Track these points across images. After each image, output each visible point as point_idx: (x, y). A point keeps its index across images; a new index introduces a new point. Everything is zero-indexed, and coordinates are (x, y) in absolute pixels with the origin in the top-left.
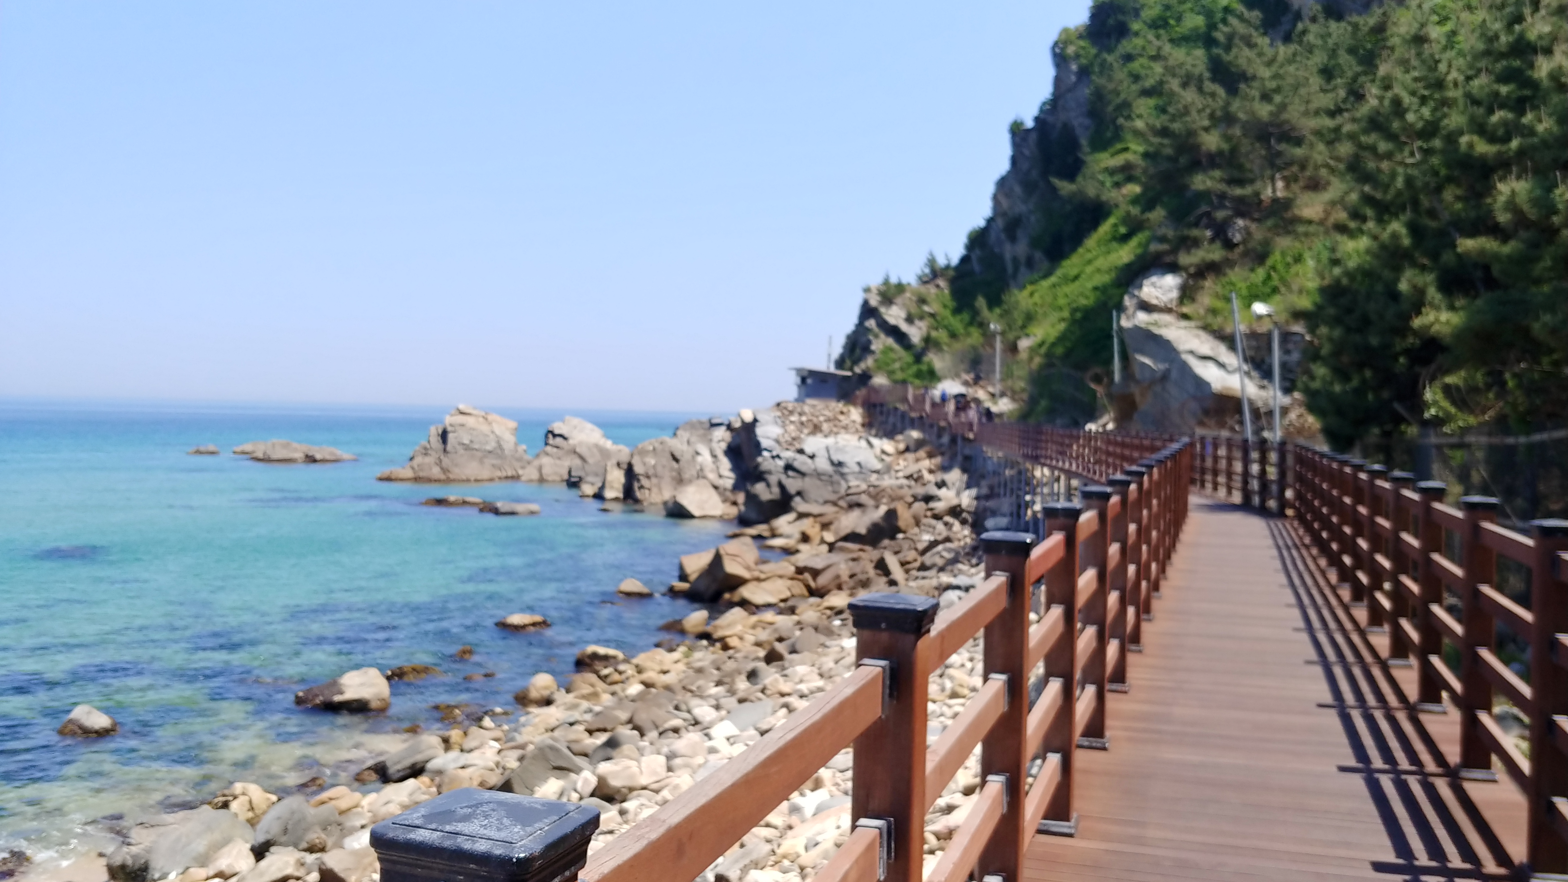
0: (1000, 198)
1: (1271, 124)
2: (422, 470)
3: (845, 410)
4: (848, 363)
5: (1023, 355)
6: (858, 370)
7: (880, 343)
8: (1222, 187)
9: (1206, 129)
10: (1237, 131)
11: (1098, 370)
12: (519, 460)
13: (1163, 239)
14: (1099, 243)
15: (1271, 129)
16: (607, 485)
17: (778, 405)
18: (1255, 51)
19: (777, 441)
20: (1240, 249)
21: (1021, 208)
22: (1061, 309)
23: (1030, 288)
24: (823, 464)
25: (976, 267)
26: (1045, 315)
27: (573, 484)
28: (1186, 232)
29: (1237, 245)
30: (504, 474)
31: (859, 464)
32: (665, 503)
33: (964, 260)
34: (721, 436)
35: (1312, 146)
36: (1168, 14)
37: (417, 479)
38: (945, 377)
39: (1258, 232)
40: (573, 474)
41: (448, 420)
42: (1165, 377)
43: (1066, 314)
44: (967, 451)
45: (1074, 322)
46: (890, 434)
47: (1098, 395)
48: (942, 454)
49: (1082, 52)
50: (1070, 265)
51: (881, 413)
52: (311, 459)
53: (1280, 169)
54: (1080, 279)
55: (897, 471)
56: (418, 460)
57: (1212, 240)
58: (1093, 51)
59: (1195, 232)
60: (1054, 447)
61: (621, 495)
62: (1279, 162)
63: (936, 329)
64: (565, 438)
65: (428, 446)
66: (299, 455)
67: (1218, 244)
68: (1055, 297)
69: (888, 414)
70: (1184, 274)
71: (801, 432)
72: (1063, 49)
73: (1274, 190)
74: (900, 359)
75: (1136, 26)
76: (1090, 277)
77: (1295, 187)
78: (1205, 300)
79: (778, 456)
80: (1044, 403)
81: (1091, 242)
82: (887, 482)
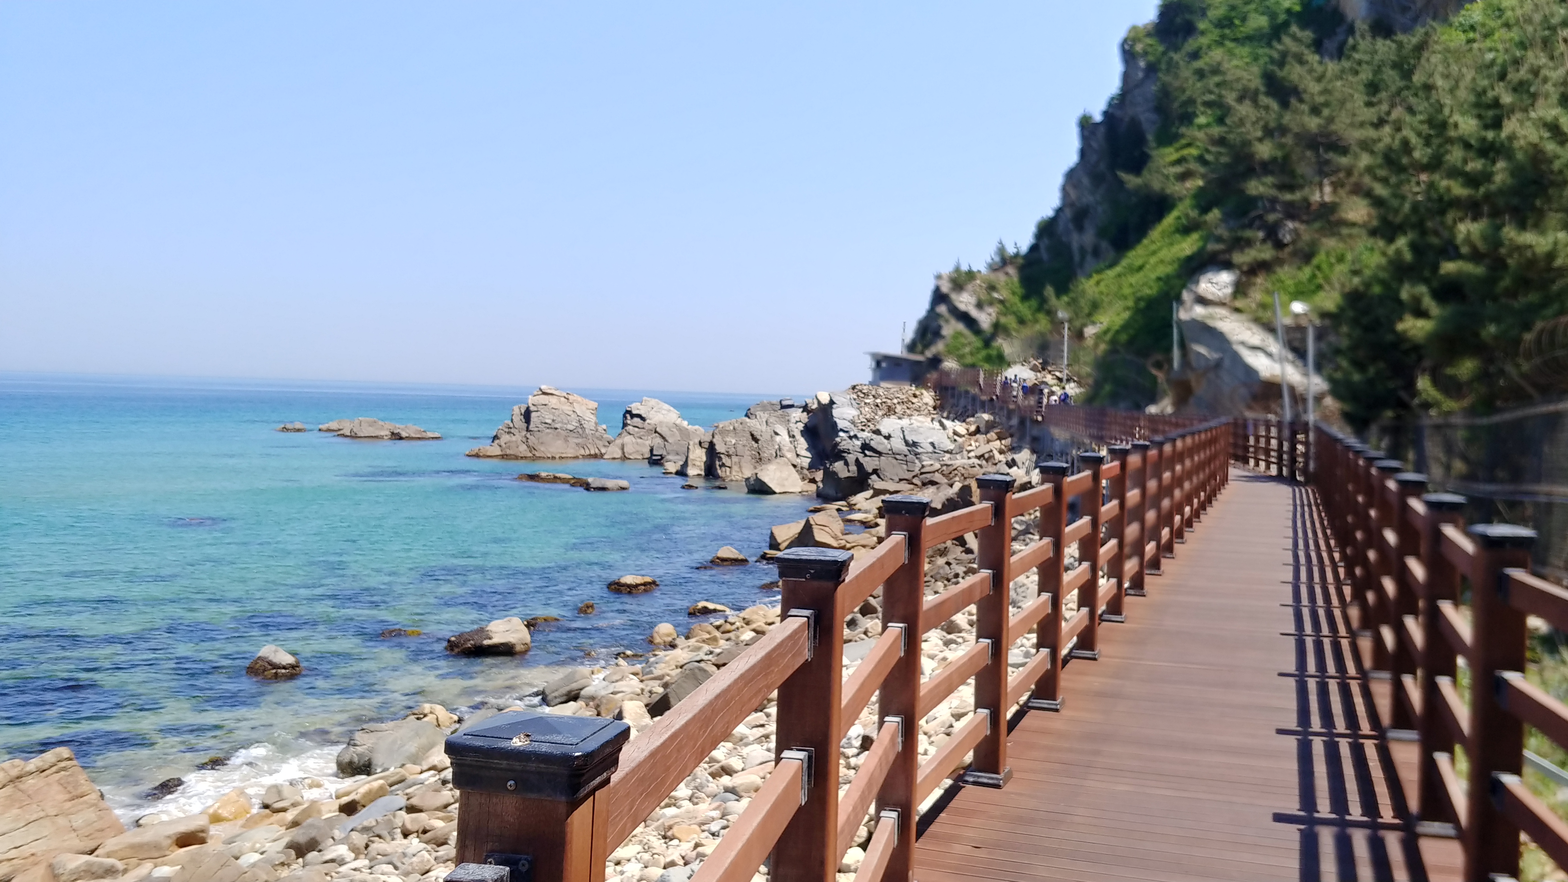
0: (1068, 188)
1: (1321, 135)
2: (509, 448)
3: (918, 393)
4: (919, 347)
5: (1089, 342)
6: (929, 354)
7: (951, 328)
8: (1273, 192)
9: (1260, 140)
10: (1289, 140)
11: (1159, 357)
12: (601, 438)
13: (1219, 239)
14: (1163, 234)
15: (1319, 139)
16: (690, 463)
17: (854, 388)
18: (1306, 67)
19: (853, 422)
20: (1287, 250)
21: (1089, 199)
22: (1125, 298)
23: (1096, 277)
24: (897, 444)
25: (1044, 255)
26: (1110, 303)
27: (655, 461)
28: (1240, 233)
29: (1286, 245)
30: (588, 452)
31: (932, 444)
32: (747, 479)
33: (1034, 248)
34: (798, 416)
35: (1356, 156)
36: (1233, 14)
37: (504, 457)
38: (1015, 363)
39: (1306, 232)
40: (655, 453)
41: (531, 400)
42: (1218, 365)
43: (1130, 303)
44: (1035, 432)
45: (1137, 311)
46: (962, 417)
47: (1160, 381)
48: (1011, 436)
49: (1150, 50)
50: (1135, 256)
51: (953, 396)
52: (396, 437)
53: (1327, 175)
54: (1145, 270)
55: (969, 452)
56: (505, 438)
57: (1264, 241)
58: (1161, 49)
59: (1248, 233)
60: (1118, 428)
61: (703, 473)
62: (1326, 169)
63: (1005, 315)
64: (643, 419)
65: (511, 425)
66: (385, 433)
67: (1269, 245)
68: (1120, 287)
69: (960, 395)
70: (1238, 272)
71: (876, 414)
72: (1132, 46)
73: (1322, 197)
74: (970, 344)
75: (1202, 25)
76: (1155, 267)
77: (1342, 192)
78: (1257, 295)
79: (855, 436)
80: (1108, 388)
81: (1155, 233)
82: (959, 461)
